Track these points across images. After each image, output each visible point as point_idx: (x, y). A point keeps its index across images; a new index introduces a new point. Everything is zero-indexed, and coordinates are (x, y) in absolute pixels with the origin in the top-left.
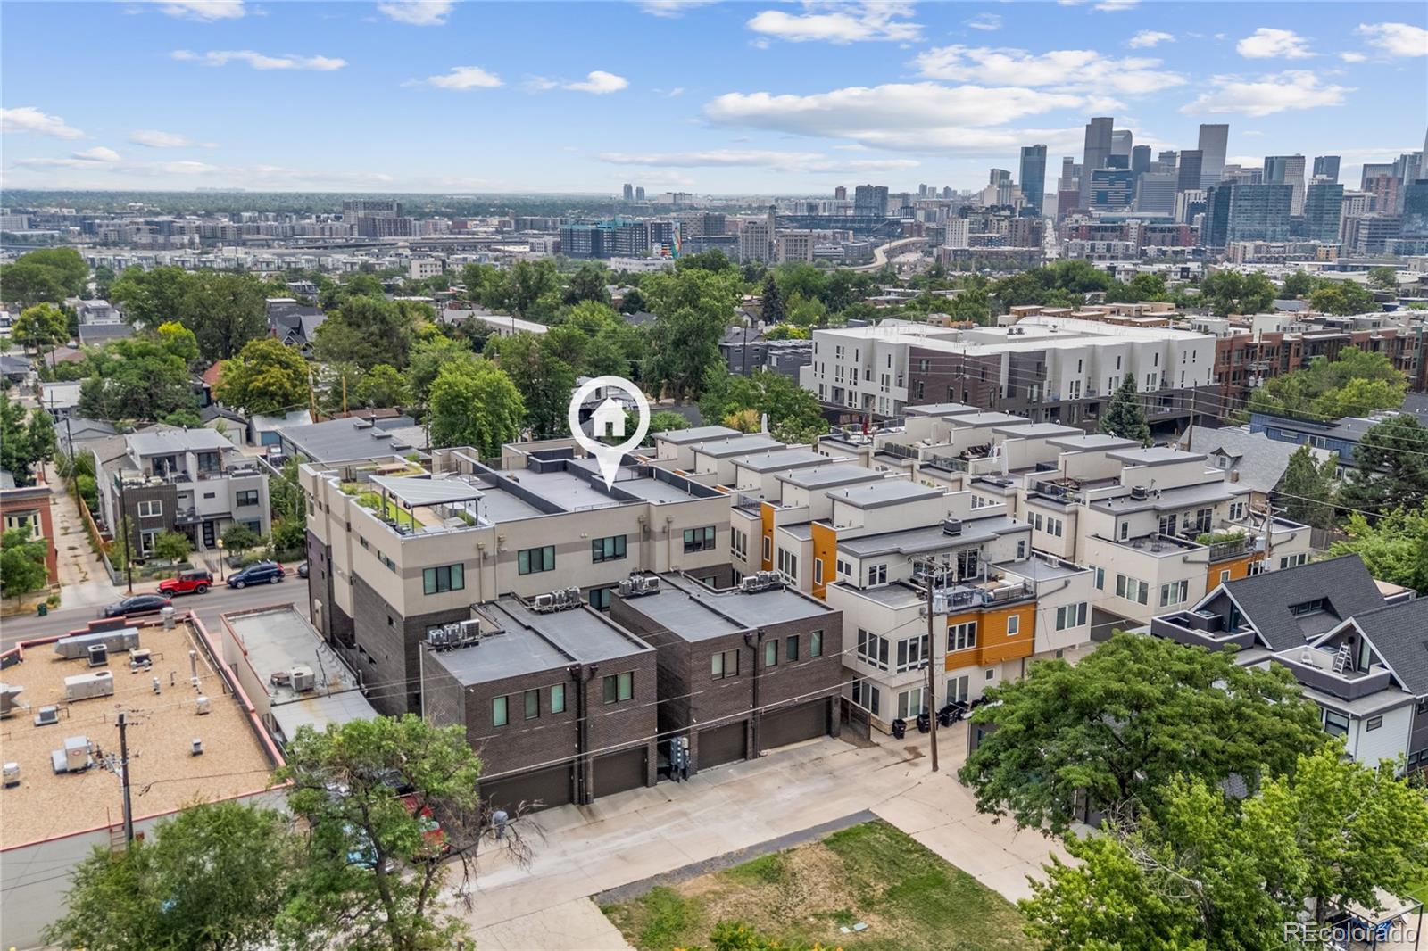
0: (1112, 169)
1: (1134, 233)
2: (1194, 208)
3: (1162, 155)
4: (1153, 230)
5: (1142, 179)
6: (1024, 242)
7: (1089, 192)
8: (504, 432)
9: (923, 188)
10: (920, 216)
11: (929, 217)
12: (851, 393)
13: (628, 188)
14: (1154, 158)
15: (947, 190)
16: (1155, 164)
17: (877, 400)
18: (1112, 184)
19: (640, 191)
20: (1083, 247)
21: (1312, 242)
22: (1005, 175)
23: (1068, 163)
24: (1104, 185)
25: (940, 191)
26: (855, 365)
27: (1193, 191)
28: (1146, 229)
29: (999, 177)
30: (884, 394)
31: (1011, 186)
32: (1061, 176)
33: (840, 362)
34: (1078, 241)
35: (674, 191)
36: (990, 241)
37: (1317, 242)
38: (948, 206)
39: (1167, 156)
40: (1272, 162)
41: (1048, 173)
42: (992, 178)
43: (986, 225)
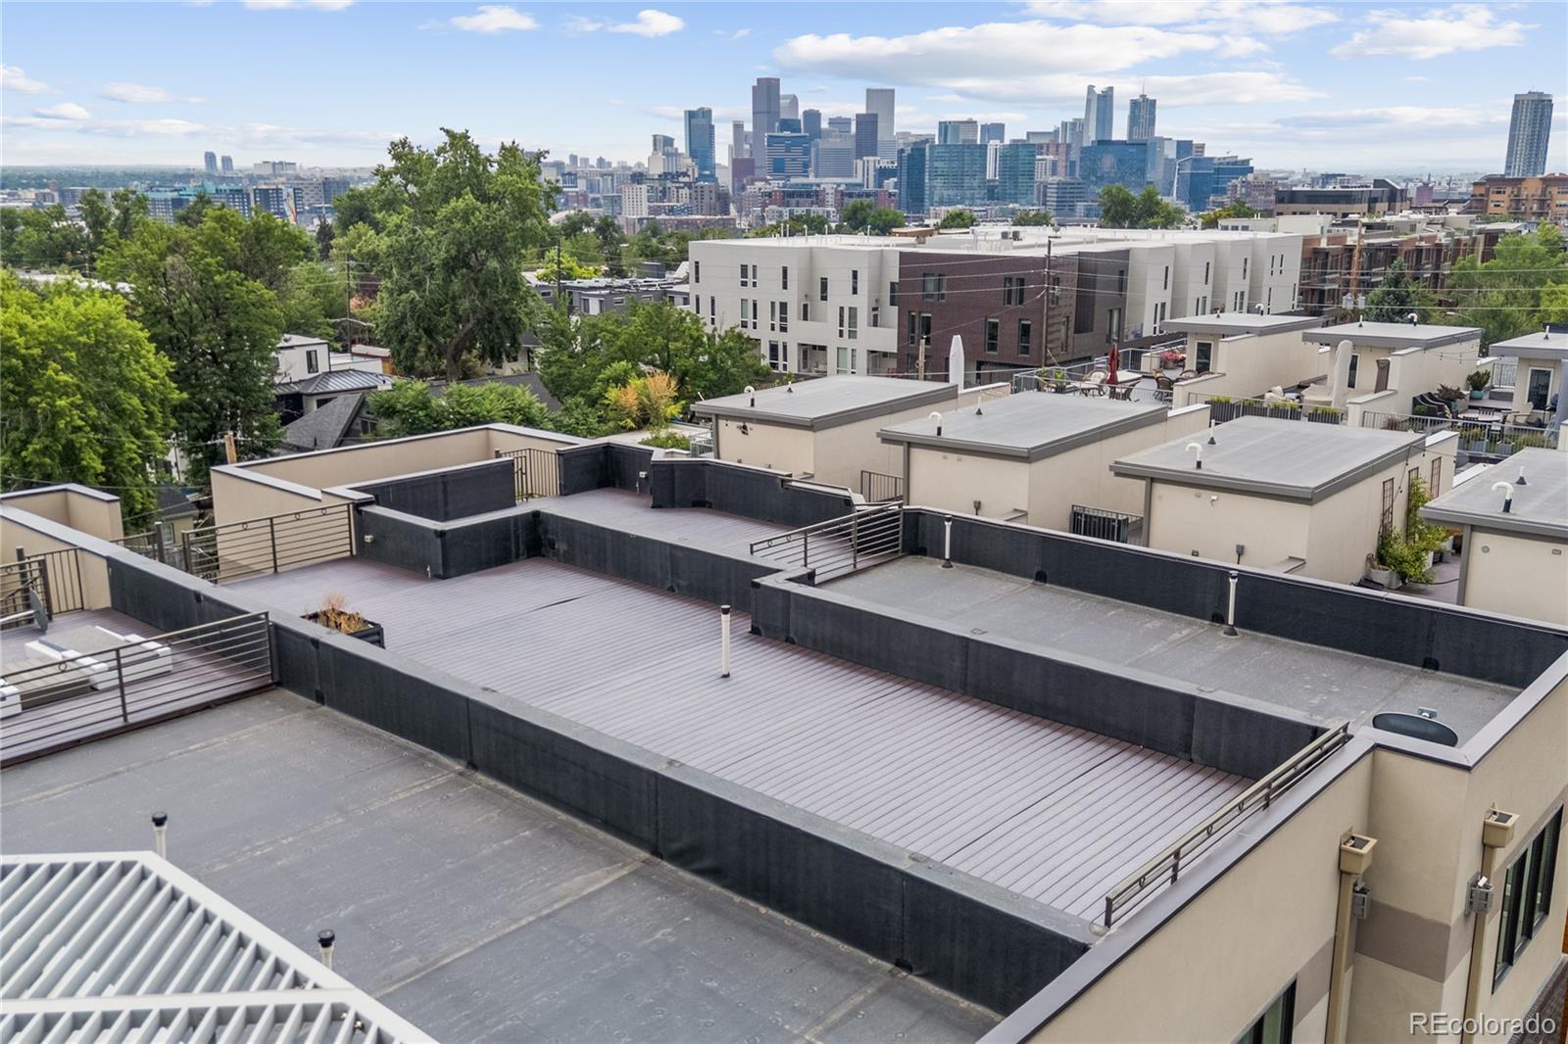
0: (787, 133)
1: (830, 199)
2: (883, 174)
3: (832, 122)
4: (850, 195)
5: (816, 145)
6: (711, 210)
7: (763, 160)
8: (131, 445)
9: (574, 158)
10: (582, 185)
11: (591, 187)
12: (774, 348)
13: (210, 158)
14: (824, 125)
15: (601, 161)
16: (826, 130)
17: (831, 354)
18: (788, 150)
19: (227, 161)
20: (781, 215)
21: (1011, 206)
22: (668, 141)
23: (738, 127)
24: (779, 152)
25: (593, 162)
26: (781, 296)
27: (871, 158)
28: (842, 194)
29: (663, 143)
30: (846, 342)
31: (676, 154)
32: (732, 142)
33: (749, 293)
34: (774, 207)
35: (272, 160)
36: (671, 210)
37: (1017, 206)
38: (612, 175)
39: (839, 123)
40: (946, 128)
41: (717, 139)
42: (655, 144)
43: (664, 192)
